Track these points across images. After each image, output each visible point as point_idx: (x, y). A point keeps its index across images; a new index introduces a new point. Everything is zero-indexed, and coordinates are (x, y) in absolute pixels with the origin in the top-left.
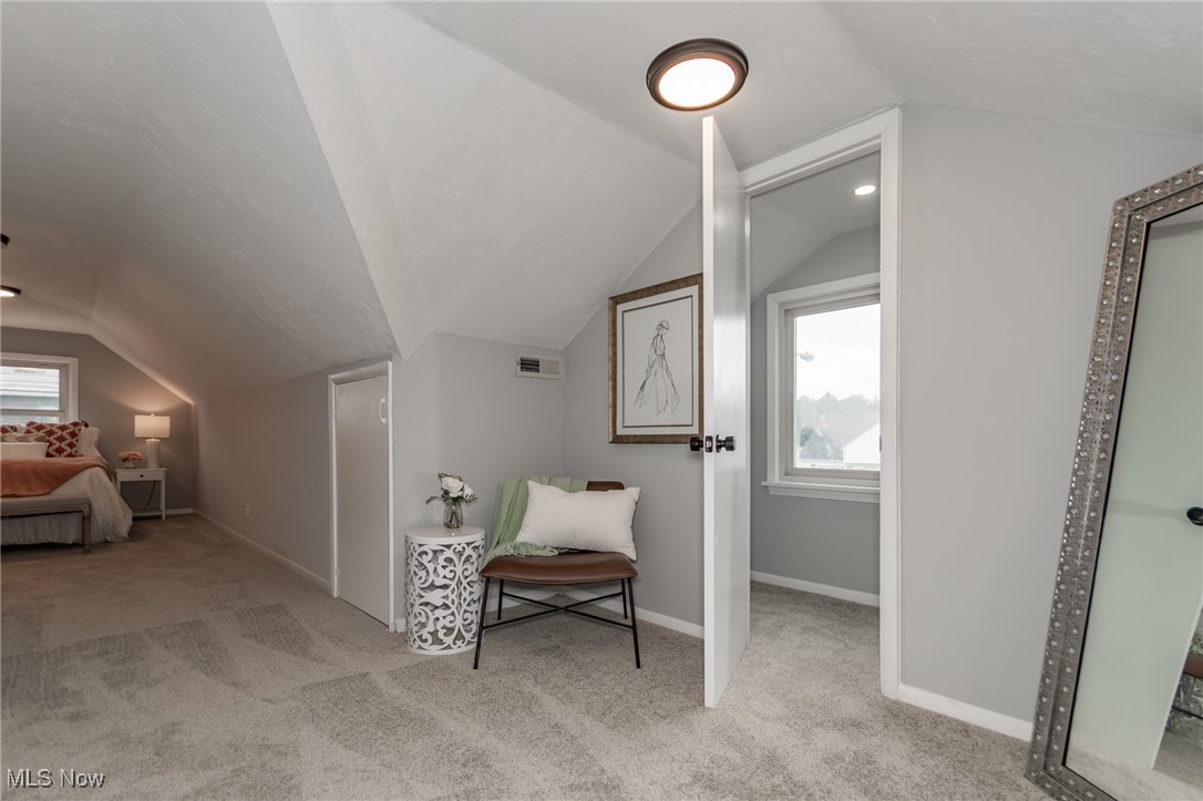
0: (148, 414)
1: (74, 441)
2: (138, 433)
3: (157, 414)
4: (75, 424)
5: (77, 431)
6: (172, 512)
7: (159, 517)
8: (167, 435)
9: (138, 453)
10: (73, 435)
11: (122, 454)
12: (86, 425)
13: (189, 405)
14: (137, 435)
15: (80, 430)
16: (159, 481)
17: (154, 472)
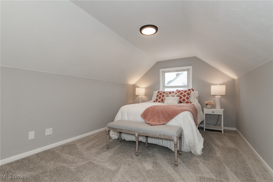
0: (217, 85)
1: (188, 96)
2: (212, 93)
3: (220, 85)
4: (189, 90)
5: (190, 93)
6: (227, 128)
7: (221, 131)
8: (224, 94)
9: (212, 102)
10: (188, 94)
11: (206, 102)
12: (193, 90)
13: (234, 80)
14: (212, 94)
15: (191, 92)
16: (221, 115)
17: (219, 111)
